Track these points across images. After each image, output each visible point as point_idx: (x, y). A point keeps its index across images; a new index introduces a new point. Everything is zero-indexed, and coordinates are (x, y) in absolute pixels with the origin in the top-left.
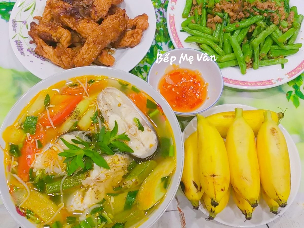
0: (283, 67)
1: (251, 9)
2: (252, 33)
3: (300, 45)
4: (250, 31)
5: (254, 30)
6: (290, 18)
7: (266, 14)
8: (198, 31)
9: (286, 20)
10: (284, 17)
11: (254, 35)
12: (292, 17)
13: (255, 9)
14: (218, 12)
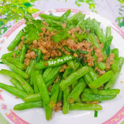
0: (96, 115)
1: (62, 49)
2: (63, 73)
3: (118, 91)
4: (61, 71)
5: (65, 70)
6: (109, 60)
7: (76, 55)
8: (13, 65)
9: (104, 61)
10: (100, 59)
11: (64, 75)
12: (111, 59)
13: (66, 48)
14: (35, 48)
